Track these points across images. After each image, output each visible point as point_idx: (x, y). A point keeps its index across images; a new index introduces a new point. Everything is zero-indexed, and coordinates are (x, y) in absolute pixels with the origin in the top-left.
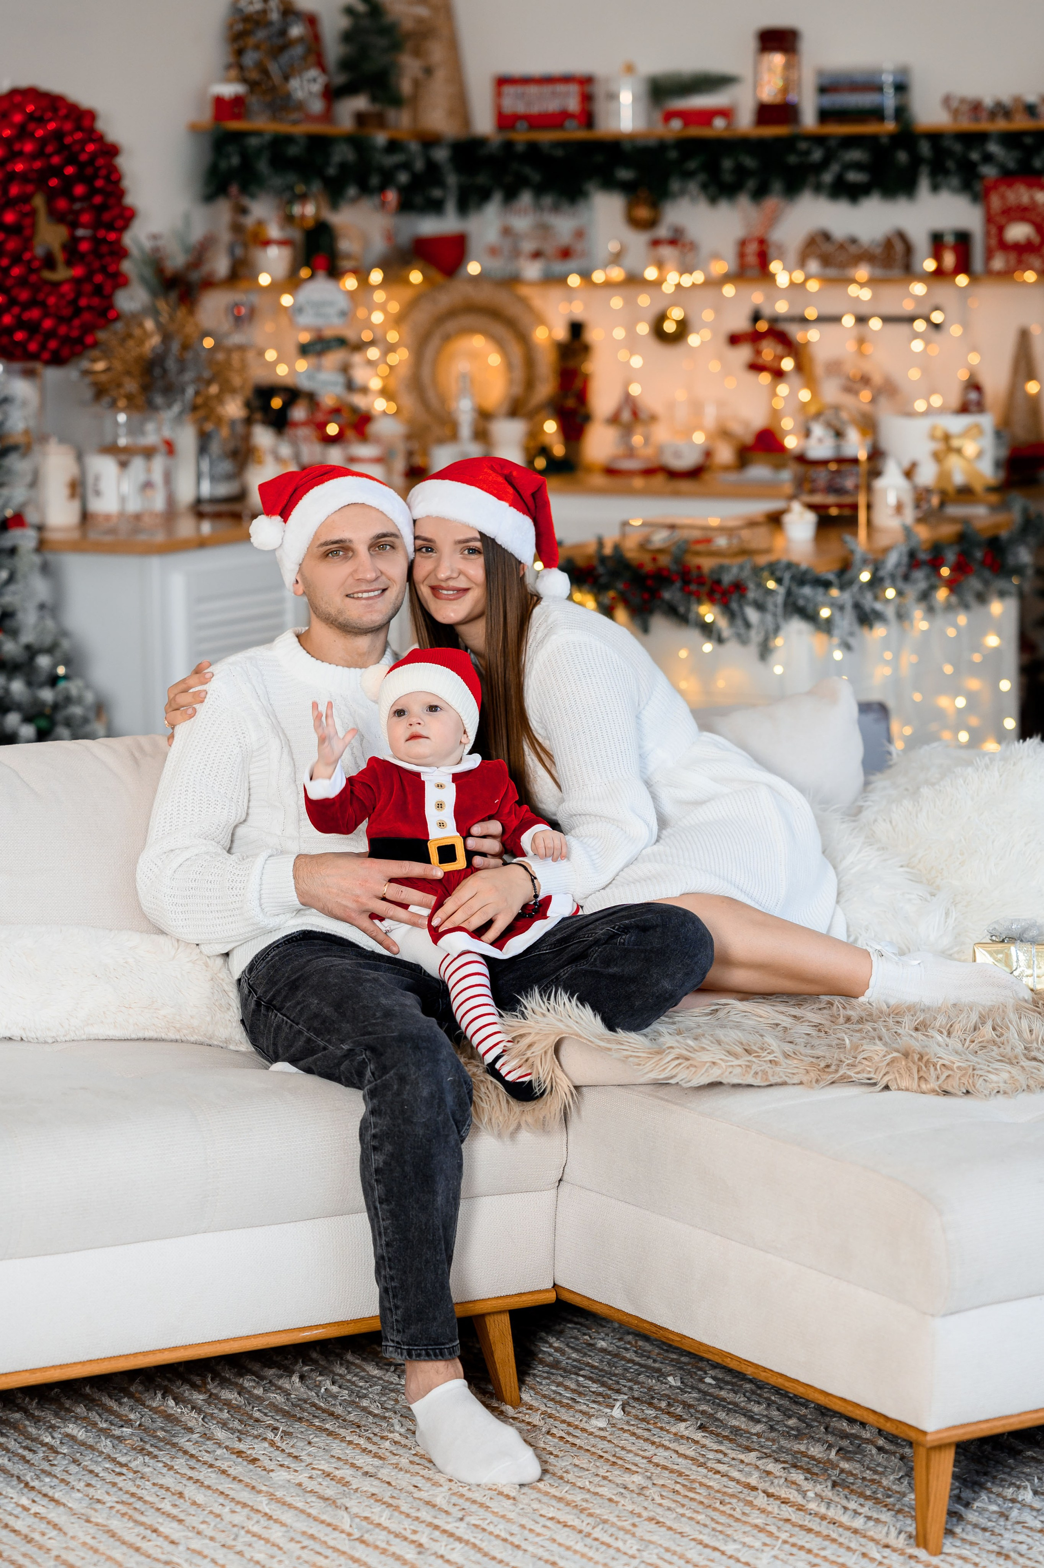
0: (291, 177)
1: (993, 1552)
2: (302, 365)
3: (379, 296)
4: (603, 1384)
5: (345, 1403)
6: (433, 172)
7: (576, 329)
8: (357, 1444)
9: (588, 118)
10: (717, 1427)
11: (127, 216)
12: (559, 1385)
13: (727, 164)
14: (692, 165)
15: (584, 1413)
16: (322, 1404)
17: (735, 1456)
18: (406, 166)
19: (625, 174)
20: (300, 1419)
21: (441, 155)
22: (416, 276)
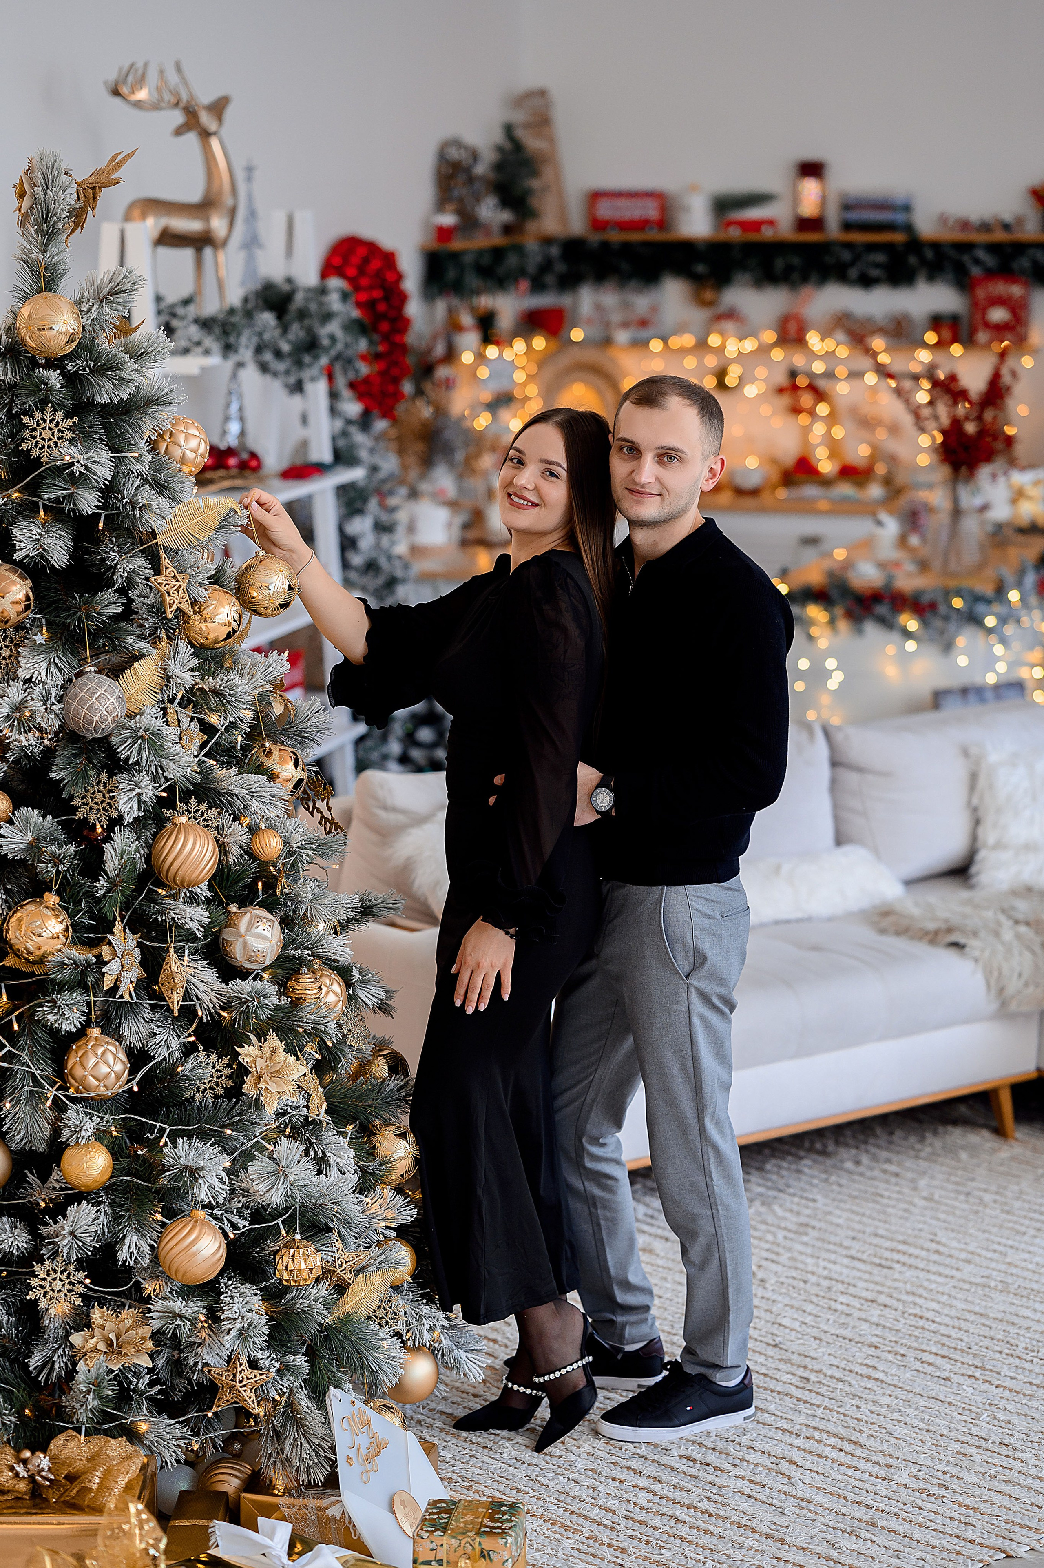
6: (549, 264)
9: (663, 224)
11: (407, 323)
13: (780, 262)
14: (750, 262)
19: (700, 268)
21: (555, 251)
22: (539, 342)
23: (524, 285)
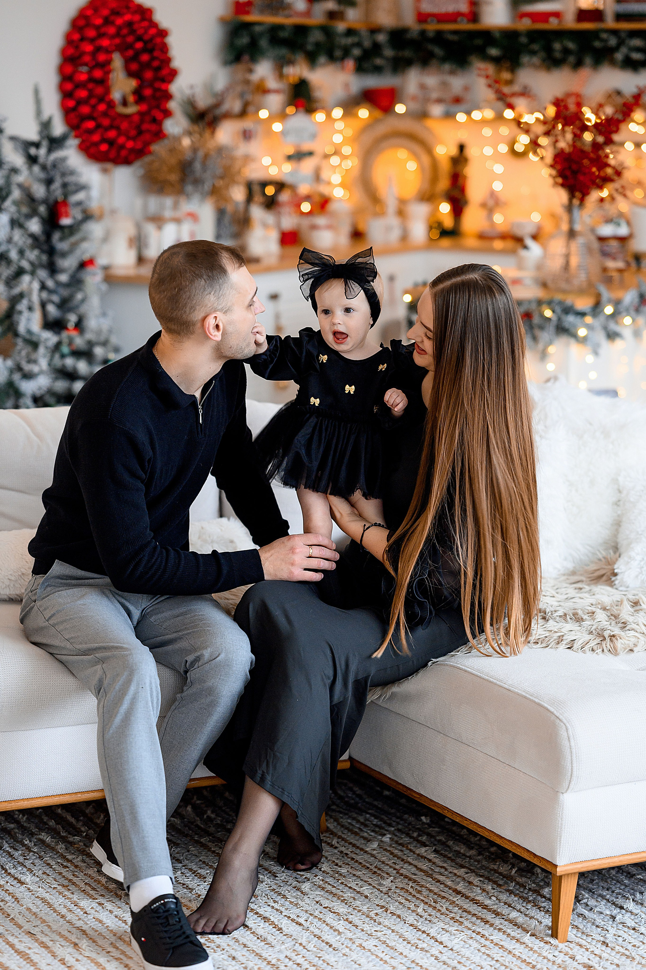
0: (284, 51)
1: (599, 941)
2: (287, 168)
3: (339, 125)
4: (381, 820)
5: (217, 826)
6: (376, 48)
7: (461, 148)
8: (217, 853)
9: (474, 17)
10: (446, 850)
11: (174, 73)
12: (354, 819)
13: (557, 46)
14: (535, 47)
15: (365, 838)
16: (202, 826)
17: (451, 870)
18: (358, 44)
19: (494, 52)
20: (186, 836)
21: (382, 38)
22: (364, 113)
23: (350, 64)
